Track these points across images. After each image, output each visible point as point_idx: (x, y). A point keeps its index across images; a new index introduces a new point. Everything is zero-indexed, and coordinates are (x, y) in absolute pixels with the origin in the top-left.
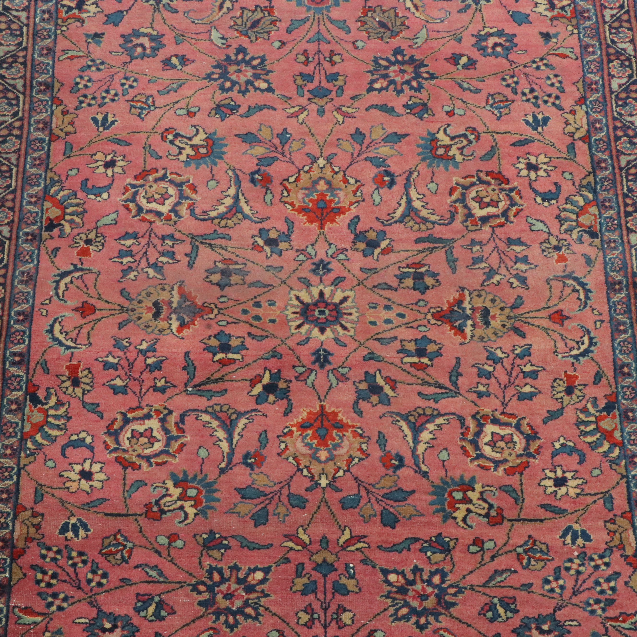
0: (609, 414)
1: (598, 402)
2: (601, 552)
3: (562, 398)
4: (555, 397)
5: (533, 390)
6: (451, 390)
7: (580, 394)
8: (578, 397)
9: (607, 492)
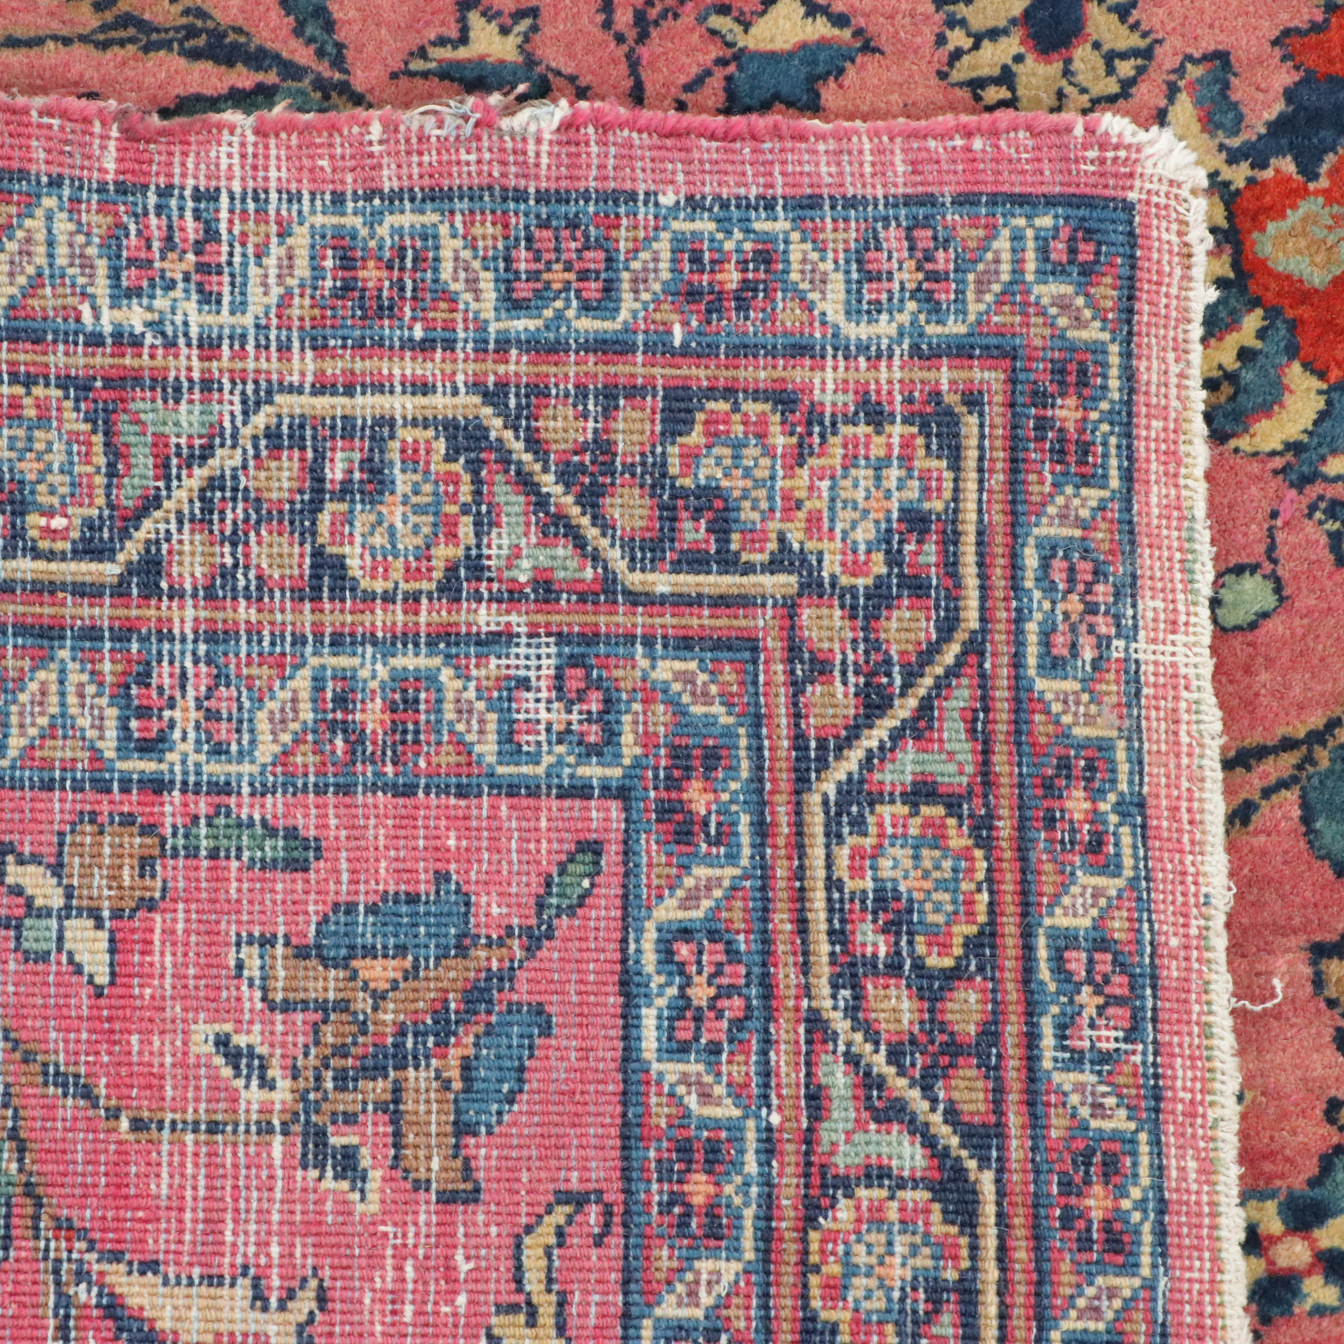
0: (1309, 172)
1: (1239, 91)
2: (1298, 1182)
3: (1006, 77)
4: (962, 71)
5: (821, 28)
6: (290, 70)
7: (1126, 40)
8: (1110, 58)
9: (1317, 737)
